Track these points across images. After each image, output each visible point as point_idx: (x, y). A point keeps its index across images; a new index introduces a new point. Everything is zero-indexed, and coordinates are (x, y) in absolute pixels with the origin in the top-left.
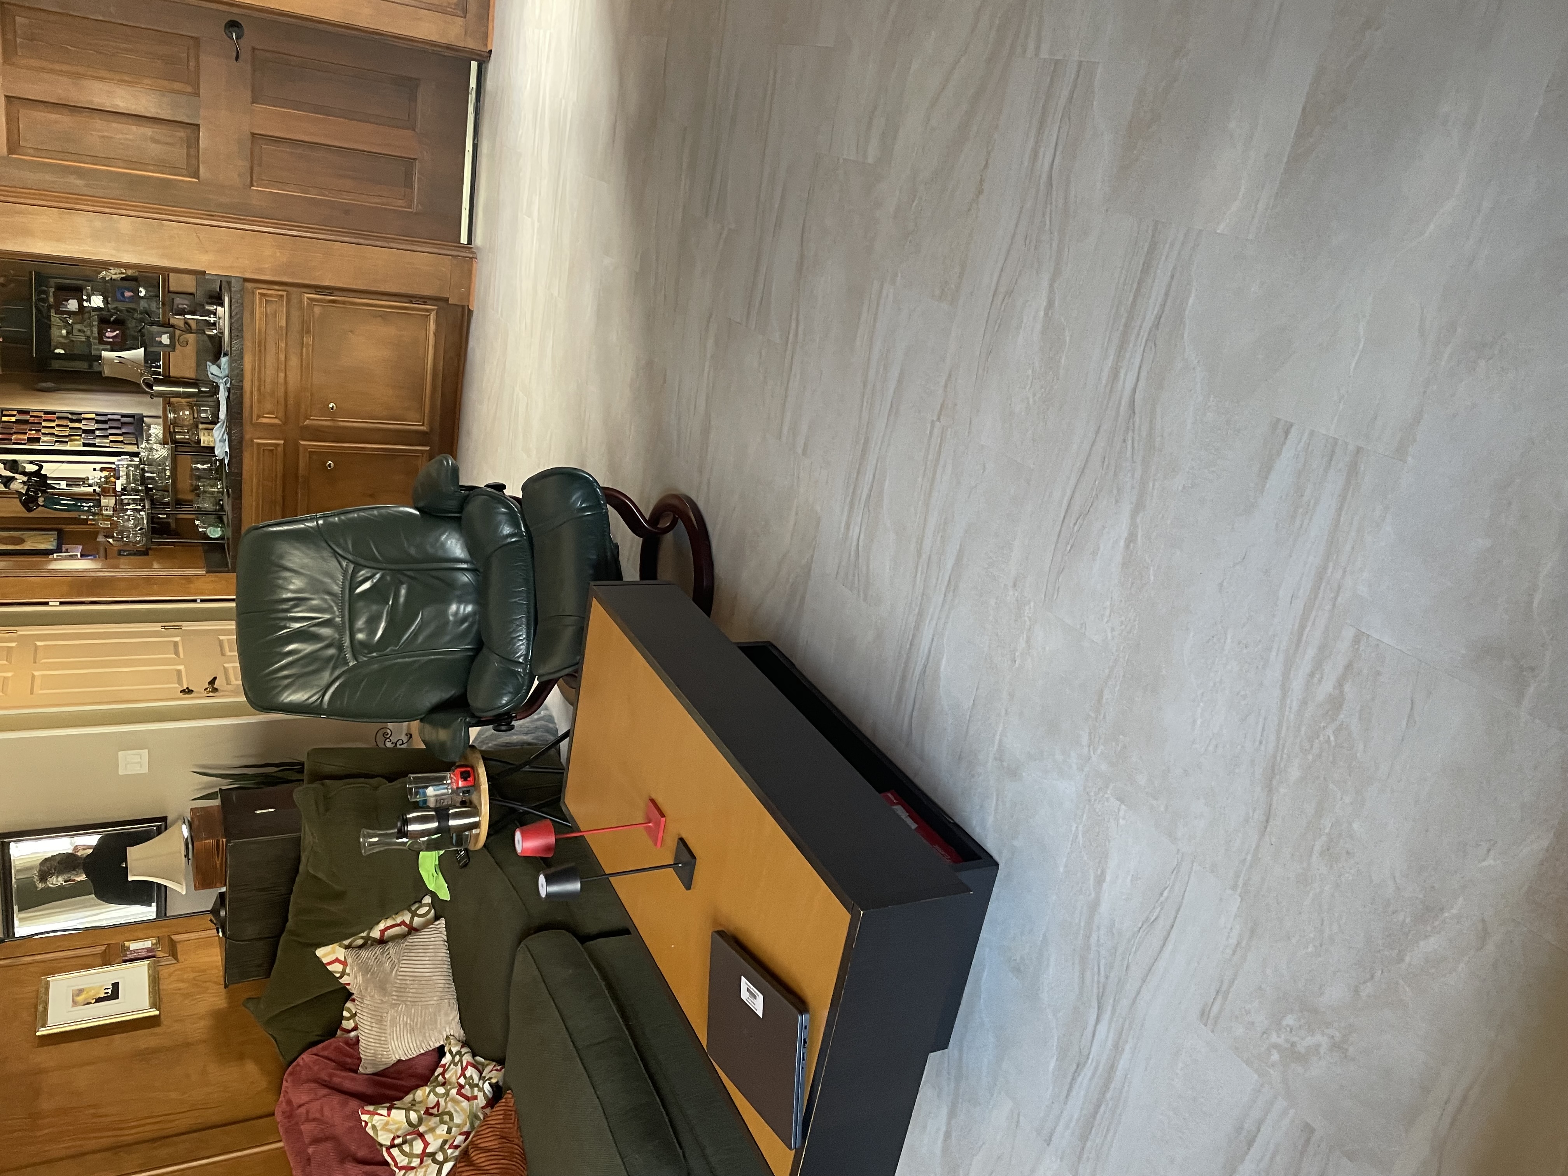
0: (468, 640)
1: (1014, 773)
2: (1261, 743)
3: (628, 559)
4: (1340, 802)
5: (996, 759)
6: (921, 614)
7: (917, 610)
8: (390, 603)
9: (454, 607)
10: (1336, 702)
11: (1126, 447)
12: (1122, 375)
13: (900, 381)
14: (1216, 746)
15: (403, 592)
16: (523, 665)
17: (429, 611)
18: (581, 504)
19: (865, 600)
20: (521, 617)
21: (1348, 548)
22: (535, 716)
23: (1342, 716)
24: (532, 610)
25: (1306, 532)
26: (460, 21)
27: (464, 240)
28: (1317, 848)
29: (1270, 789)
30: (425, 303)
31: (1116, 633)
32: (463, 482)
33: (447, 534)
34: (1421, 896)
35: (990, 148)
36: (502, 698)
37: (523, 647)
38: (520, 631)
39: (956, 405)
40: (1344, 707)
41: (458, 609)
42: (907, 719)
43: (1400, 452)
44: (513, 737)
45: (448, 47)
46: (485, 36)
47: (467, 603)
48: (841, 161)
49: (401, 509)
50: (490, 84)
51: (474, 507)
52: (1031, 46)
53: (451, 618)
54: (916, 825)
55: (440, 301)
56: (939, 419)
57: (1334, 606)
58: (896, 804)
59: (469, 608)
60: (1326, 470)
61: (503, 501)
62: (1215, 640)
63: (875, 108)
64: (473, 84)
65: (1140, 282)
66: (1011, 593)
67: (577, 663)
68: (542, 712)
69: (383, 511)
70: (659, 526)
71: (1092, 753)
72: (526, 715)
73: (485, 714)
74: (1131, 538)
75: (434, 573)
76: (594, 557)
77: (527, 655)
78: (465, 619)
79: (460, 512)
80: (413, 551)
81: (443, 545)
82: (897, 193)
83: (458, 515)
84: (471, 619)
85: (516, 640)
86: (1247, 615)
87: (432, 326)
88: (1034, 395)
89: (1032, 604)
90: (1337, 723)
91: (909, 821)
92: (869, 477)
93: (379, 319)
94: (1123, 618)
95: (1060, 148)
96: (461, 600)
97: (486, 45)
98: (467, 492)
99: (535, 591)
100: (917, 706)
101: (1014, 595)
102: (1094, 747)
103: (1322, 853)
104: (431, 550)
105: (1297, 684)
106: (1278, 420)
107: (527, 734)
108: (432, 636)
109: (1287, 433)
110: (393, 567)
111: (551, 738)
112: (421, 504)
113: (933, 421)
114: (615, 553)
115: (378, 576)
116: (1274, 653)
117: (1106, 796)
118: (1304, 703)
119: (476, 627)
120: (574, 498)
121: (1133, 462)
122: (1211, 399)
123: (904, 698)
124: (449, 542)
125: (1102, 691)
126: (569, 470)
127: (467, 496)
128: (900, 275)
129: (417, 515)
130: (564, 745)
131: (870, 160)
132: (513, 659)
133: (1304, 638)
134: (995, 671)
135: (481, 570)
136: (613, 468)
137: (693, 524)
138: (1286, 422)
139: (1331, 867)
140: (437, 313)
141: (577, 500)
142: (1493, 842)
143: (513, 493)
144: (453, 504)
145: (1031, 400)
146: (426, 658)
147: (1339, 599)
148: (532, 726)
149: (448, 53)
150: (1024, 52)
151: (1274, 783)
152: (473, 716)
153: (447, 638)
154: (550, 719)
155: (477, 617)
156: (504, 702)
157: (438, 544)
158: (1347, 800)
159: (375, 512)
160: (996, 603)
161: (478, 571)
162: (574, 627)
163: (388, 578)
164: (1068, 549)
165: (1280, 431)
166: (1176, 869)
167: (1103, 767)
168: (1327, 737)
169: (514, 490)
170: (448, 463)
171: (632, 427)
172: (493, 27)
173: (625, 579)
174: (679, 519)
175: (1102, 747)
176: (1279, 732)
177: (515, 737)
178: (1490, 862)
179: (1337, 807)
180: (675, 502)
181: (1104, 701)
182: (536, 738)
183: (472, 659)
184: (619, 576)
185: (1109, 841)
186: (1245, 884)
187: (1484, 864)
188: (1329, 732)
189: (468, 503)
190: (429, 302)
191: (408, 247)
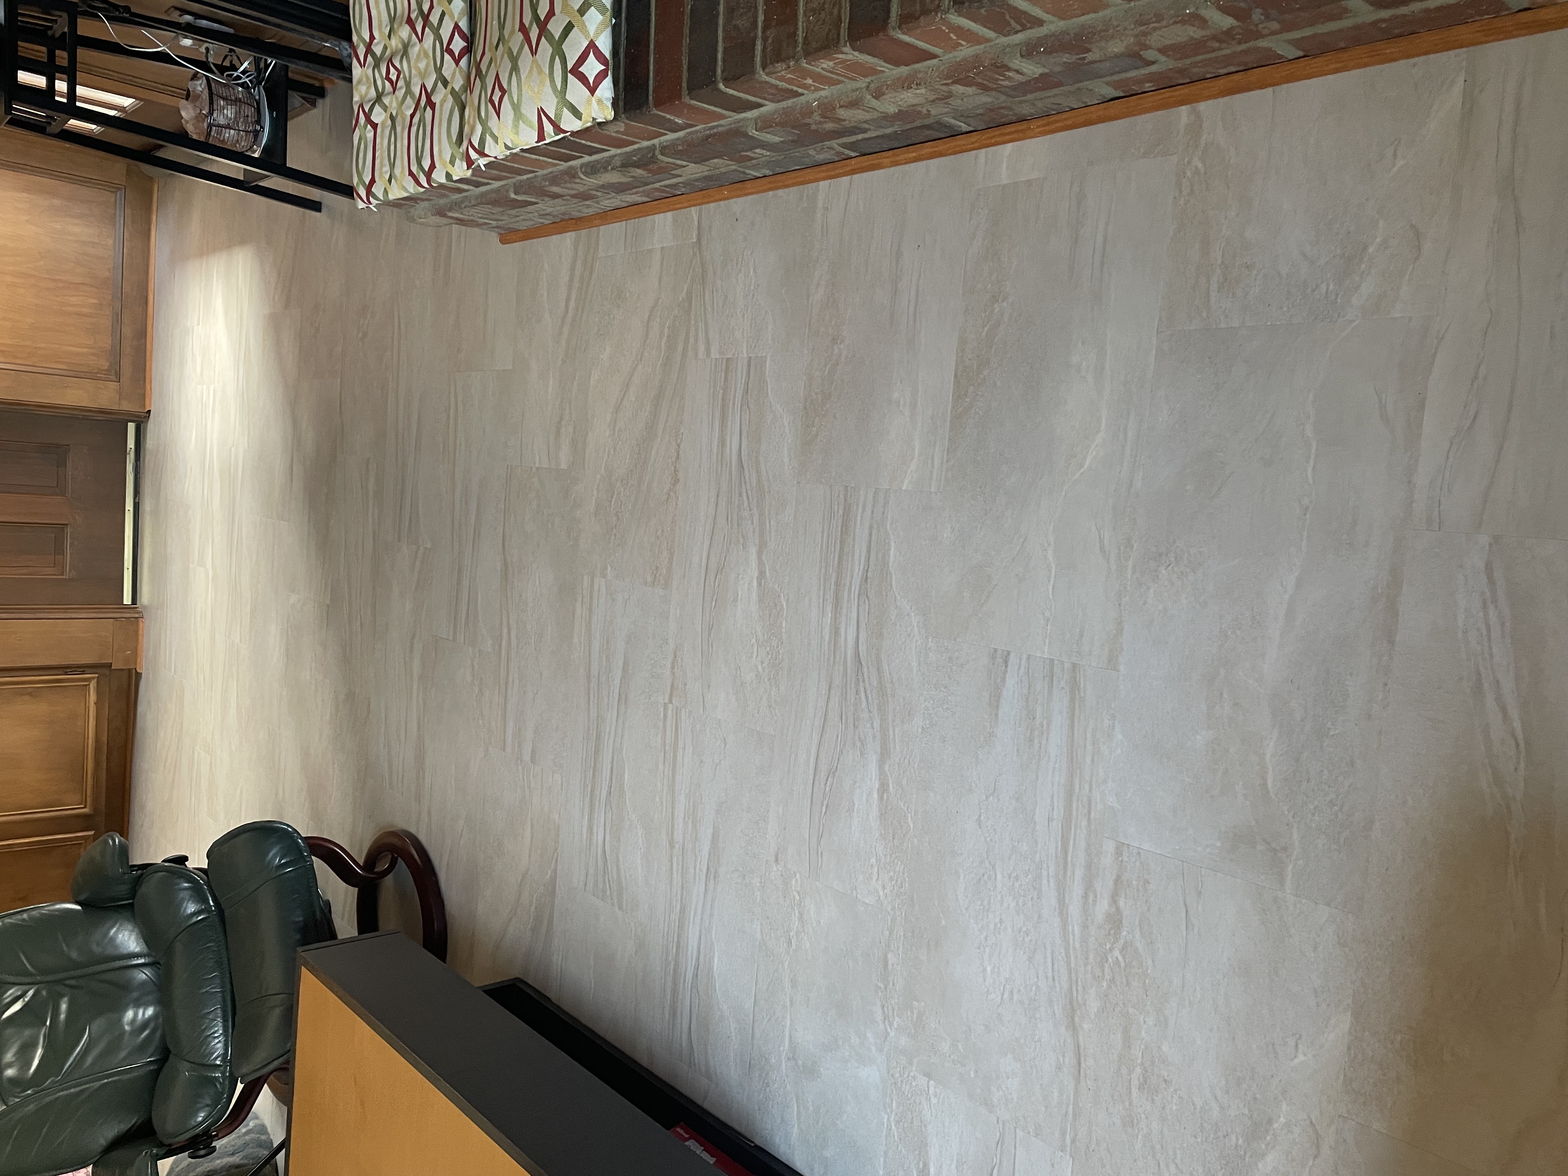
0: (151, 1050)
1: (810, 1071)
2: (1054, 979)
3: (343, 915)
4: (1144, 1026)
5: (789, 1059)
6: (683, 911)
7: (679, 907)
8: (48, 1023)
9: (130, 1014)
10: (1115, 921)
11: (860, 698)
12: (843, 631)
13: (625, 670)
14: (1012, 993)
15: (64, 1007)
16: (222, 1068)
17: (99, 1024)
18: (280, 861)
19: (620, 908)
20: (215, 1010)
21: (1088, 760)
22: (242, 1129)
23: (1124, 933)
24: (229, 998)
25: (1046, 751)
26: (113, 385)
27: (127, 600)
28: (1135, 1083)
29: (1073, 1027)
30: (83, 673)
31: (887, 891)
32: (137, 860)
33: (117, 926)
34: (1246, 1112)
35: (679, 441)
36: (196, 1116)
37: (220, 1045)
38: (215, 1026)
39: (685, 684)
40: (1124, 921)
41: (136, 1015)
42: (685, 1037)
43: (1112, 661)
44: (216, 1162)
45: (101, 411)
46: (143, 397)
47: (146, 1005)
48: (534, 469)
49: (58, 906)
50: (150, 443)
51: (148, 889)
52: (702, 348)
53: (127, 1028)
54: (715, 1159)
55: (102, 668)
56: (671, 702)
57: (1089, 820)
58: (687, 1140)
59: (150, 1011)
60: (1050, 691)
61: (187, 875)
62: (986, 877)
63: (561, 419)
64: (131, 444)
65: (842, 543)
66: (775, 869)
67: (289, 1051)
68: (250, 1123)
69: (34, 913)
70: (376, 870)
71: (888, 1028)
72: (231, 1129)
73: (177, 1139)
74: (883, 788)
75: (105, 976)
76: (301, 919)
77: (225, 1055)
78: (145, 1024)
79: (133, 898)
80: (74, 955)
81: (113, 940)
82: (595, 492)
83: (131, 901)
84: (152, 1025)
85: (210, 1039)
86: (1011, 846)
87: (93, 697)
88: (762, 663)
89: (798, 876)
90: (1122, 941)
91: (705, 1156)
92: (606, 773)
93: (27, 697)
94: (892, 873)
95: (744, 434)
96: (138, 1004)
97: (144, 406)
98: (139, 872)
99: (230, 974)
100: (694, 1016)
101: (778, 870)
102: (889, 1021)
103: (1140, 1088)
104: (97, 949)
105: (1074, 908)
106: (996, 650)
107: (233, 1154)
108: (102, 1056)
109: (1006, 662)
110: (49, 978)
111: (266, 1153)
112: (82, 897)
113: (665, 704)
114: (326, 911)
115: (31, 993)
116: (1045, 881)
117: (912, 1074)
118: (1085, 927)
119: (158, 1034)
120: (271, 855)
121: (870, 712)
122: (930, 640)
123: (679, 1011)
124: (120, 936)
125: (886, 956)
126: (263, 824)
127: (142, 874)
128: (609, 568)
129: (78, 911)
130: (281, 1157)
131: (563, 466)
132: (208, 1063)
133: (1069, 859)
134: (772, 958)
135: (162, 962)
136: (316, 815)
137: (415, 860)
138: (1003, 651)
139: (1153, 1100)
140: (98, 682)
141: (275, 857)
142: (1298, 1036)
143: (199, 865)
144: (123, 889)
145: (760, 668)
146: (98, 1084)
147: (1093, 814)
148: (240, 1142)
149: (101, 417)
150: (696, 356)
151: (1076, 1019)
152: (161, 1145)
153: (123, 1054)
154: (262, 1129)
155: (161, 1019)
156: (200, 1119)
157: (106, 940)
158: (1150, 1021)
159: (25, 916)
160: (761, 882)
161: (159, 963)
162: (282, 1008)
163: (44, 993)
164: (824, 811)
165: (999, 660)
166: (1000, 1142)
167: (903, 1041)
168: (1115, 959)
169: (198, 861)
170: (114, 841)
171: (336, 766)
172: (151, 388)
173: (340, 937)
174: (399, 858)
175: (897, 1019)
176: (1068, 963)
177: (218, 1162)
178: (1301, 1058)
179: (1143, 1033)
180: (395, 841)
181: (890, 967)
182: (245, 1157)
183: (156, 1073)
184: (333, 936)
185: (925, 1126)
186: (1073, 1141)
187: (1296, 1061)
188: (1116, 953)
189: (140, 886)
190: (87, 670)
191: (62, 616)
